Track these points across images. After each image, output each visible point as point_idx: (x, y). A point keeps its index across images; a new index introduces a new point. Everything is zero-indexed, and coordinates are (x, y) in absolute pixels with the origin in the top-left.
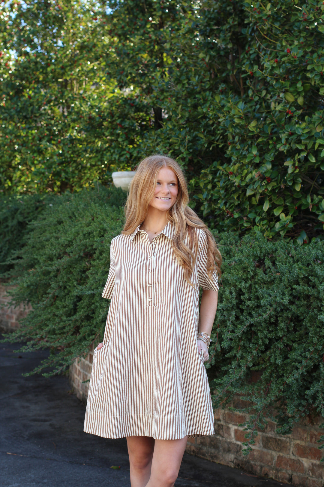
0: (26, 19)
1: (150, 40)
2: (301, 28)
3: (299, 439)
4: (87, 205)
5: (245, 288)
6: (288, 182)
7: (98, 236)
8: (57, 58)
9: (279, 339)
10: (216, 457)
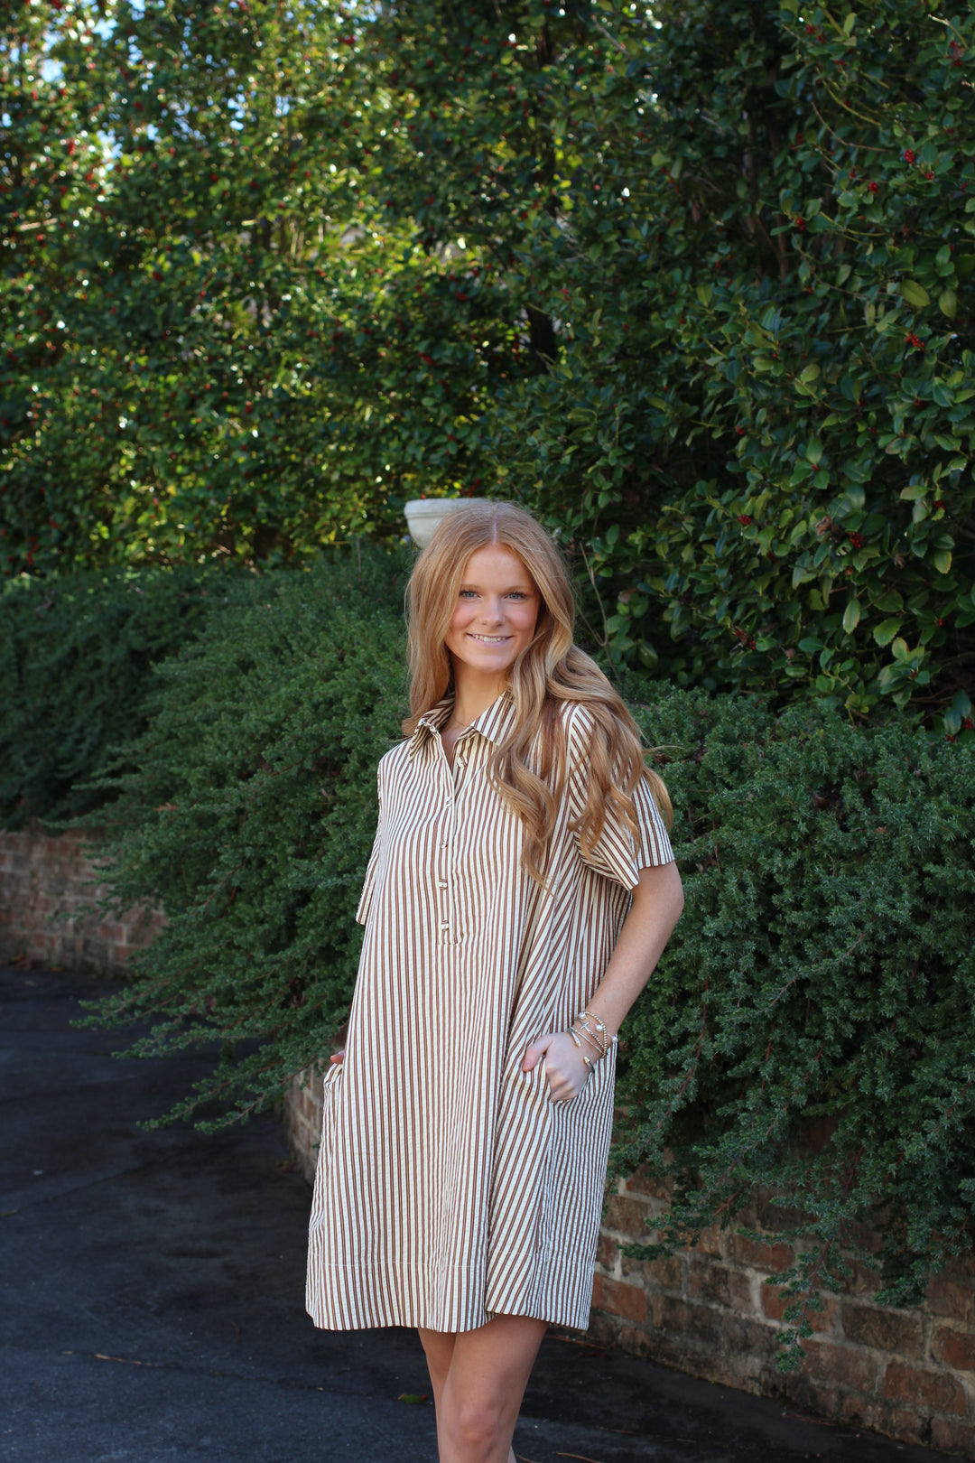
0: (144, 42)
1: (512, 102)
2: (947, 86)
3: (949, 1316)
4: (325, 613)
5: (784, 872)
6: (913, 548)
7: (357, 710)
8: (238, 157)
9: (883, 1023)
10: (705, 1363)
